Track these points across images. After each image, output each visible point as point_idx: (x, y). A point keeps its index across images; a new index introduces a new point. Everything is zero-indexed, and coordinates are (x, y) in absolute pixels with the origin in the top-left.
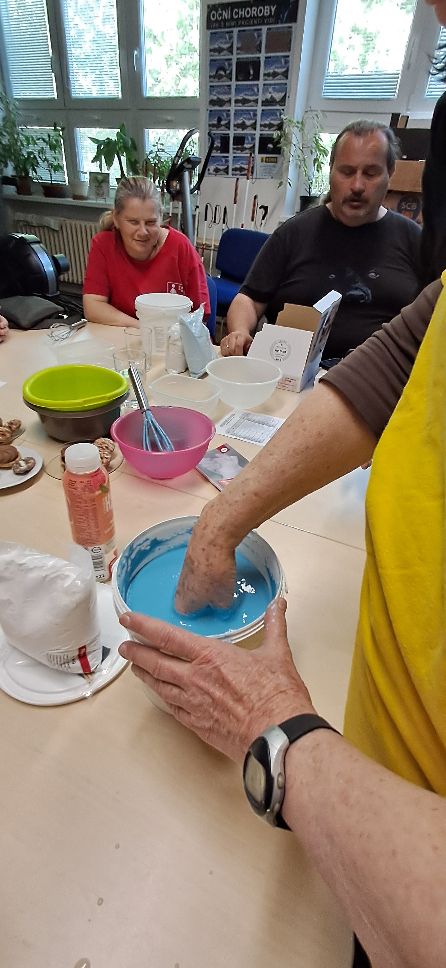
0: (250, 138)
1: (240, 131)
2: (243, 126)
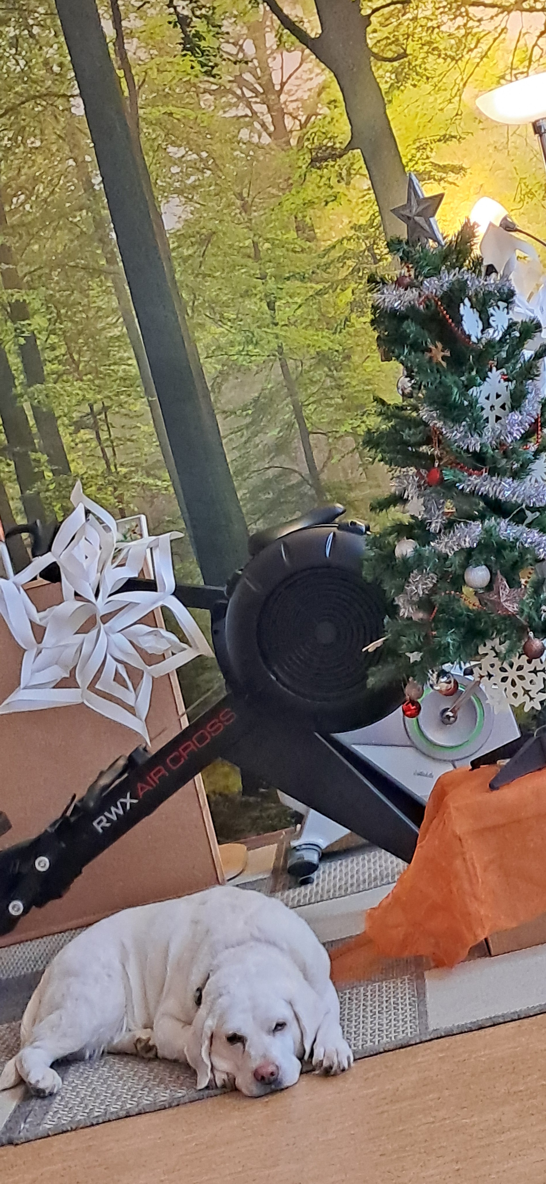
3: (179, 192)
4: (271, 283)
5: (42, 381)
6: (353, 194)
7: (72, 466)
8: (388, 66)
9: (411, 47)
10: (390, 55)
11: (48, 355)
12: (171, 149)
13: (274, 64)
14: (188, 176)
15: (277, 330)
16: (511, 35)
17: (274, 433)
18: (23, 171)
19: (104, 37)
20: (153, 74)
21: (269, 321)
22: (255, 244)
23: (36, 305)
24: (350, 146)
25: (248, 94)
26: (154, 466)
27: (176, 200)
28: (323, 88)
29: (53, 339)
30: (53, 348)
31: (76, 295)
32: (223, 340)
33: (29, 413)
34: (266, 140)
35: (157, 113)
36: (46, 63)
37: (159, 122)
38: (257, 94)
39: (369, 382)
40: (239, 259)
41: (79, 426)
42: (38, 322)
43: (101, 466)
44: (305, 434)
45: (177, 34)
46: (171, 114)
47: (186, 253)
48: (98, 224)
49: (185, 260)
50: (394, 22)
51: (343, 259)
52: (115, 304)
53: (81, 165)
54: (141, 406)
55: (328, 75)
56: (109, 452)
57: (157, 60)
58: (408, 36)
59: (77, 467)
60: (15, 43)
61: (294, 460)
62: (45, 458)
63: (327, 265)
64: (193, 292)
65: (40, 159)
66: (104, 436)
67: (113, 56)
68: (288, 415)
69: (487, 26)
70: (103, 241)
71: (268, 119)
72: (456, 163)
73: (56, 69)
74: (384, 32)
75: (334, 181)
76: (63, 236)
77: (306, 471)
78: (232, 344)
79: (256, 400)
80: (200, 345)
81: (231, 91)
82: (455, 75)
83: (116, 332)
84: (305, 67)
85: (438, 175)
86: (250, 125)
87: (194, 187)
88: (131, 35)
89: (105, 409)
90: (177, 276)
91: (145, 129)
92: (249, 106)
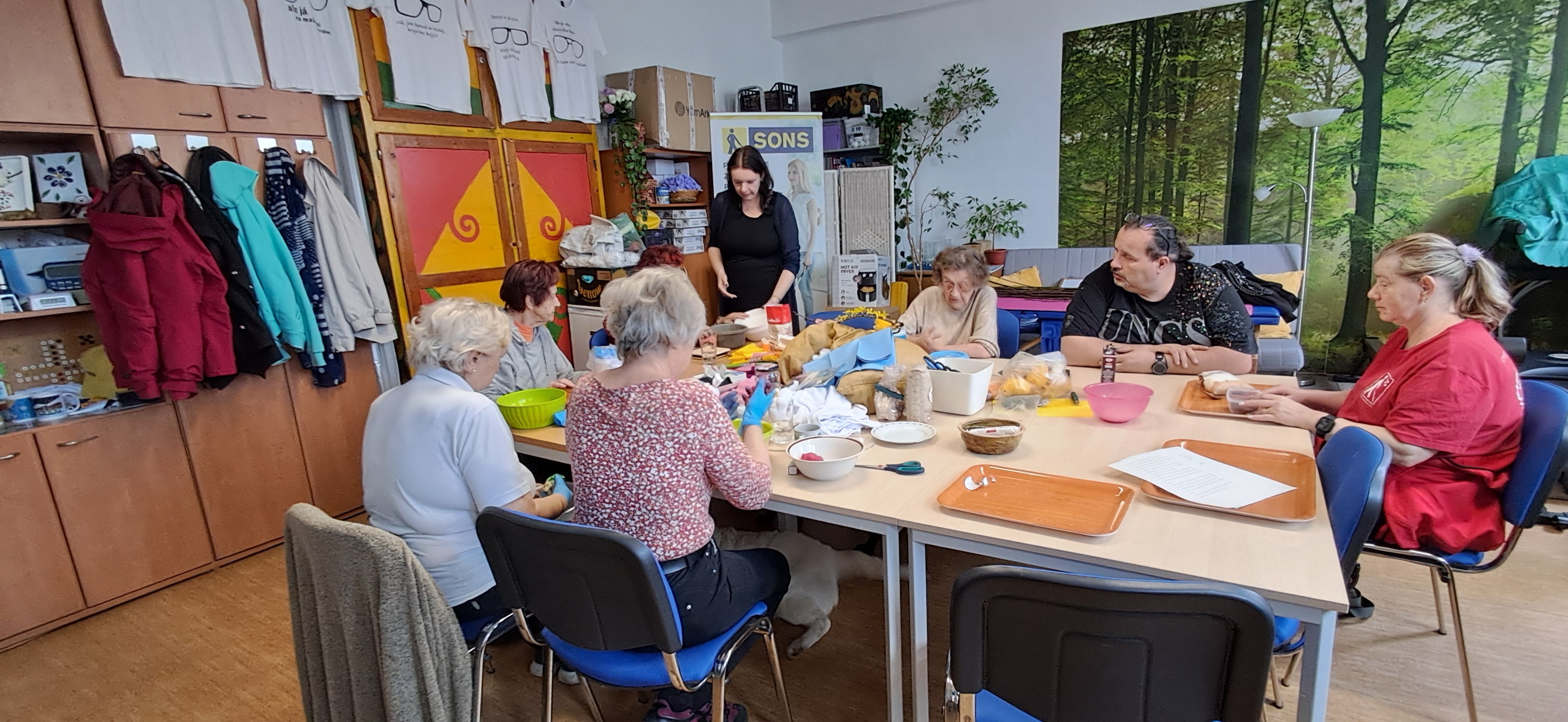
3: (1272, 116)
4: (1299, 159)
5: (1184, 180)
6: (1352, 129)
7: (1185, 214)
8: (1392, 77)
9: (1407, 70)
10: (1395, 72)
11: (1191, 171)
12: (1274, 99)
13: (1336, 69)
14: (1277, 110)
15: (1294, 178)
16: (1462, 71)
17: (1276, 218)
18: (1207, 99)
19: (1261, 48)
20: (1278, 67)
21: (1292, 173)
22: (1298, 142)
23: (1193, 151)
24: (1359, 109)
25: (1318, 80)
26: (1219, 221)
27: (1269, 119)
28: (1356, 82)
29: (1195, 165)
30: (1194, 168)
31: (1211, 150)
32: (1268, 178)
33: (1175, 191)
34: (1320, 100)
35: (1272, 83)
36: (1233, 57)
37: (1273, 87)
38: (1323, 81)
39: (1329, 206)
40: (1288, 147)
41: (1193, 199)
42: (1192, 157)
43: (1196, 216)
44: (1290, 221)
45: (1296, 51)
46: (1279, 84)
47: (1265, 140)
48: (1231, 124)
49: (1263, 143)
50: (1403, 58)
51: (1336, 155)
52: (1226, 156)
53: (1232, 99)
54: (1222, 197)
55: (1360, 77)
56: (1202, 211)
57: (1283, 61)
58: (1407, 65)
59: (1186, 214)
60: (1222, 47)
61: (1281, 230)
62: (1174, 208)
63: (1327, 157)
64: (1262, 157)
65: (1215, 95)
66: (1202, 205)
67: (1263, 57)
68: (1286, 212)
69: (1450, 66)
70: (1231, 131)
71: (1324, 92)
72: (1408, 123)
73: (1236, 59)
74: (1396, 62)
75: (1345, 122)
76: (1214, 126)
77: (1284, 235)
78: (1271, 180)
79: (1273, 204)
80: (1257, 179)
81: (1311, 78)
82: (1425, 86)
83: (1222, 167)
84: (1351, 72)
85: (1397, 127)
86: (1314, 93)
87: (1279, 115)
88: (1274, 50)
89: (1206, 195)
90: (1258, 149)
91: (1266, 89)
92: (1317, 85)
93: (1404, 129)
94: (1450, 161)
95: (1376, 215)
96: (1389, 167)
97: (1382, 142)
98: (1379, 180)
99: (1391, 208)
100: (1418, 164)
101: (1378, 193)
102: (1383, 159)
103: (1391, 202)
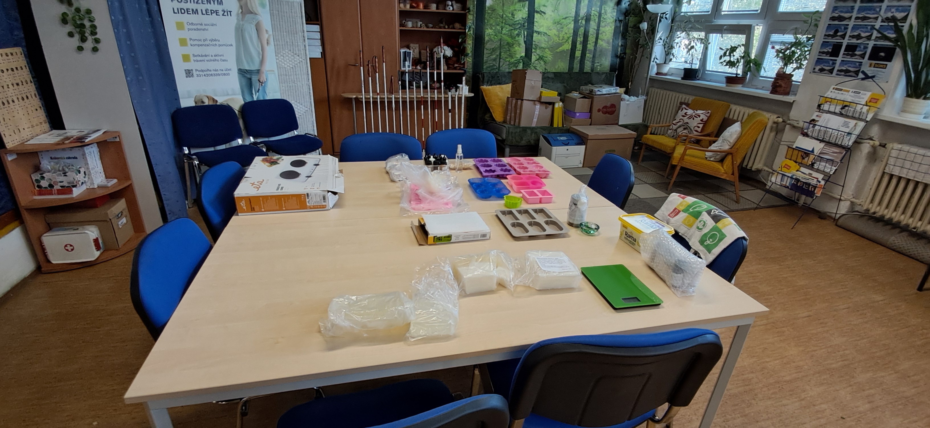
0: (862, 47)
1: (854, 41)
2: (858, 37)
4: (503, 24)
6: (524, 11)
17: (494, 56)
21: (500, 32)
22: (503, 15)
40: (499, 17)
49: (488, 13)
64: (488, 21)
78: (492, 35)
85: (540, 12)
90: (486, 16)
93: (543, 14)
94: (558, 33)
95: (532, 57)
96: (538, 33)
97: (535, 20)
98: (534, 40)
99: (538, 54)
100: (547, 33)
101: (534, 46)
102: (535, 29)
103: (538, 51)
